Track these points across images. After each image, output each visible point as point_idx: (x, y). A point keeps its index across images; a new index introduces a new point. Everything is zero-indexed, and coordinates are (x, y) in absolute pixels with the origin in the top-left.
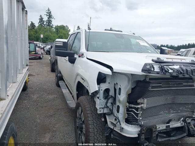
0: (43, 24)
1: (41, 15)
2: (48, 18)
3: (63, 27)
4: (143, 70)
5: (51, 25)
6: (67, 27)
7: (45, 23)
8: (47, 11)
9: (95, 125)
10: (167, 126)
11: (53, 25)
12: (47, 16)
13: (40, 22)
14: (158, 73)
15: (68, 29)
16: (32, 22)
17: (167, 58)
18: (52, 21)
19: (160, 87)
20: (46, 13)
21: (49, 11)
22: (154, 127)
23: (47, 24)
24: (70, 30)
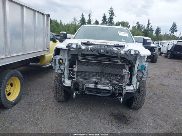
0: (106, 21)
1: (104, 14)
2: (110, 16)
3: (123, 24)
4: (67, 47)
5: (112, 22)
6: (127, 23)
7: (107, 21)
8: (109, 10)
9: (58, 80)
10: (95, 86)
11: (114, 22)
12: (109, 14)
13: (103, 20)
14: (74, 48)
15: (128, 25)
16: (96, 20)
17: (95, 42)
18: (113, 19)
19: (89, 60)
20: (109, 12)
21: (111, 9)
22: (79, 83)
23: (109, 21)
24: (129, 26)
